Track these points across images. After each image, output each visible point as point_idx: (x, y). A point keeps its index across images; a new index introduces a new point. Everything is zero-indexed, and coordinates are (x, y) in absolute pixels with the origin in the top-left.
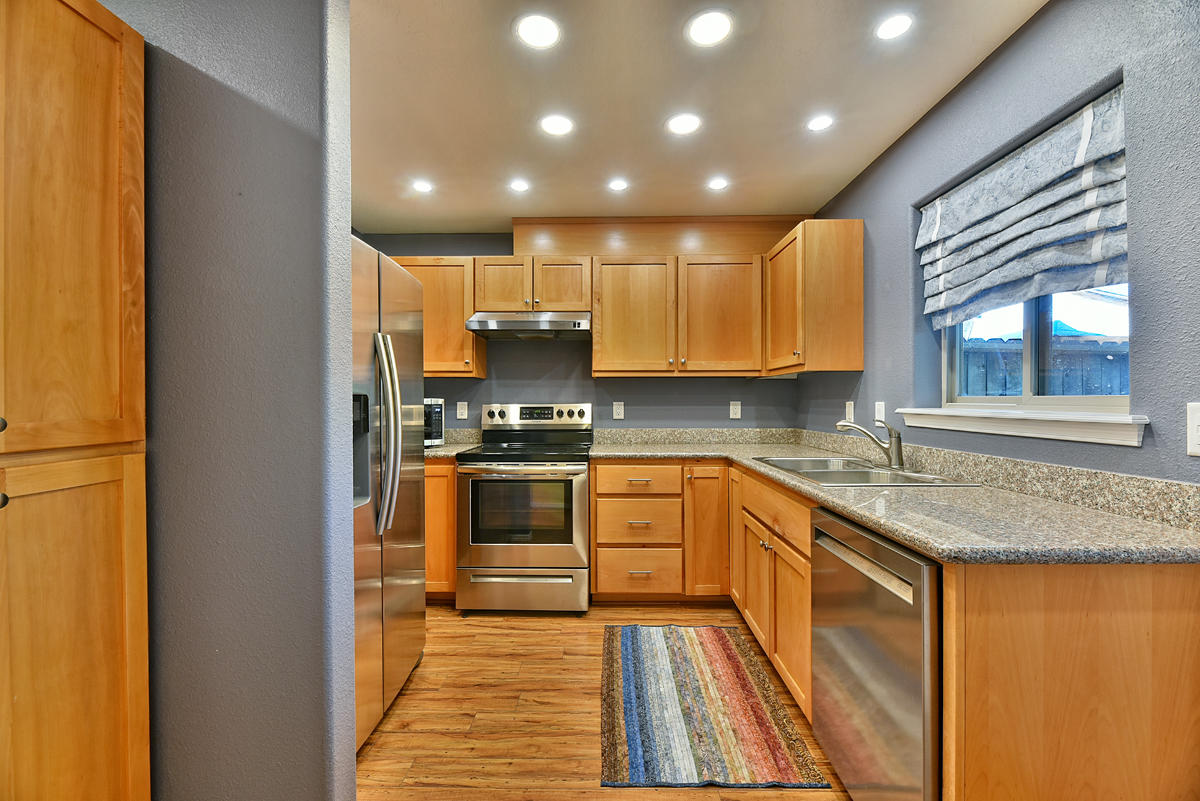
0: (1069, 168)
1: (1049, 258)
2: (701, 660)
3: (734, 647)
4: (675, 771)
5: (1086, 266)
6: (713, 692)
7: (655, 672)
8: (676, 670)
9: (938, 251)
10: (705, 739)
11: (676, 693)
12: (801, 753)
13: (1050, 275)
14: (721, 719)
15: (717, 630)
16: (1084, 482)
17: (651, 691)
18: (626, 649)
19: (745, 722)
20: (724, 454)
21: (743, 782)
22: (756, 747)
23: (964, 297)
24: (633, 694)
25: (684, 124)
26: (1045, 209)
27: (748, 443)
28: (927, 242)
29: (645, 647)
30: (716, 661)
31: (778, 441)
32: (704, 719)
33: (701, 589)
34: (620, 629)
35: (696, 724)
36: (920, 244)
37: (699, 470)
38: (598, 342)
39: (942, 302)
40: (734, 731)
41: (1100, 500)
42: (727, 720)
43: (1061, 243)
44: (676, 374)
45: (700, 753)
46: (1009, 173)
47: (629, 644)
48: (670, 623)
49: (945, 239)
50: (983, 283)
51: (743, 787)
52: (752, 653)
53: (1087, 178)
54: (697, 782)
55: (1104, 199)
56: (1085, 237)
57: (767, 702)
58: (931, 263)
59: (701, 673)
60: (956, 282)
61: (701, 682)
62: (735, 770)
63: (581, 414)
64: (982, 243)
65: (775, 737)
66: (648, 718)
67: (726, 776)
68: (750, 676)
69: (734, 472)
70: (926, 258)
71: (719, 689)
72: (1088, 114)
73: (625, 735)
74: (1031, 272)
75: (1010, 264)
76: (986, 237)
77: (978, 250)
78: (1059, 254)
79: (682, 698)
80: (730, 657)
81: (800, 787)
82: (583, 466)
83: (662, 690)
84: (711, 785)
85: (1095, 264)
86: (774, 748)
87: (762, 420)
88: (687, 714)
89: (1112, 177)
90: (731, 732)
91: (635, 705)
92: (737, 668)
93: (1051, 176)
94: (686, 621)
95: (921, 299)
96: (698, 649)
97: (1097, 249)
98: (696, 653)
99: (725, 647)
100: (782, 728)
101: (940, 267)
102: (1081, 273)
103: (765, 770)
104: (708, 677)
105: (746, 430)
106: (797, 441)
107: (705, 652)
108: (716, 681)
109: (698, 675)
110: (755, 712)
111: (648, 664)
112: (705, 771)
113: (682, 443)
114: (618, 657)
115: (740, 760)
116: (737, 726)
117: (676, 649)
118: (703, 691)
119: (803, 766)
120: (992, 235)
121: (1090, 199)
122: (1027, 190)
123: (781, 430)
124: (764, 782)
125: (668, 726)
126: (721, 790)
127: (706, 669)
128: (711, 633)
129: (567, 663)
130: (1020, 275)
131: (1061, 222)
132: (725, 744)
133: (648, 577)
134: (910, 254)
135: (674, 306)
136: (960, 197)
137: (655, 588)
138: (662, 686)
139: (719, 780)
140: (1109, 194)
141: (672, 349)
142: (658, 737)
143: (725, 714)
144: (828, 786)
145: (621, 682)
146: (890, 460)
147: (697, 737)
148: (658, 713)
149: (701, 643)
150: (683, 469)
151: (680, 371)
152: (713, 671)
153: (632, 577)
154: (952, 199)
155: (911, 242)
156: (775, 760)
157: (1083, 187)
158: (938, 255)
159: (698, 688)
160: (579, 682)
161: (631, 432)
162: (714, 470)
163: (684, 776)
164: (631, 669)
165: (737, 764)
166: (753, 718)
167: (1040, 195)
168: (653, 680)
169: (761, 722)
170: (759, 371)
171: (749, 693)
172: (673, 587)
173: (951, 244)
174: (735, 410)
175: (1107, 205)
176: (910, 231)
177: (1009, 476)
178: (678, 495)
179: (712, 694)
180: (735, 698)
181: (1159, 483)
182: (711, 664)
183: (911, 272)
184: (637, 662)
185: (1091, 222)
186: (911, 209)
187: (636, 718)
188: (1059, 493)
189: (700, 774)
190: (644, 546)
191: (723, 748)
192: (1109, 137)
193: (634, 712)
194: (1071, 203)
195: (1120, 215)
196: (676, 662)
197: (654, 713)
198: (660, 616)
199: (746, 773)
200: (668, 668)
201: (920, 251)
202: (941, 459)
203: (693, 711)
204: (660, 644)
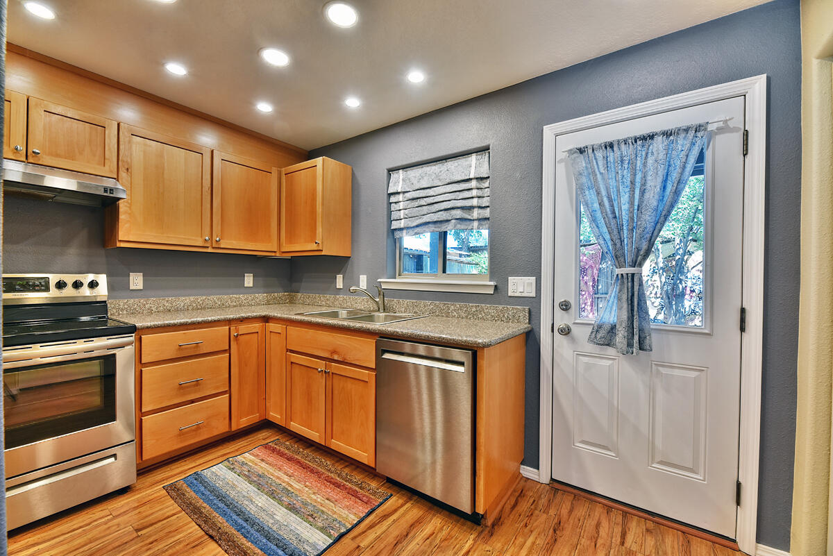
0: (468, 177)
1: (458, 213)
2: (271, 470)
3: (287, 452)
4: (314, 546)
5: (471, 220)
6: (296, 485)
7: (244, 497)
8: (259, 487)
9: (400, 197)
10: (315, 515)
11: (272, 501)
12: (368, 488)
13: (458, 221)
14: (315, 498)
15: (266, 446)
16: (474, 309)
17: (252, 509)
18: (203, 494)
19: (329, 491)
20: (263, 314)
21: (355, 522)
22: (346, 500)
23: (415, 224)
24: (240, 521)
25: (276, 57)
26: (456, 192)
27: (259, 304)
28: (395, 191)
29: (219, 484)
30: (282, 466)
31: (278, 302)
32: (305, 504)
33: (244, 422)
34: (182, 482)
35: (302, 510)
36: (390, 191)
37: (243, 328)
38: (126, 212)
39: (402, 224)
40: (328, 499)
41: (480, 316)
42: (319, 496)
43: (462, 208)
44: (210, 250)
45: (320, 524)
46: (439, 170)
47: (202, 489)
48: (227, 457)
49: (404, 192)
50: (426, 219)
51: (357, 525)
52: (301, 450)
53: (474, 184)
54: (332, 541)
55: (479, 195)
56: (471, 208)
57: (332, 473)
58: (396, 203)
59: (278, 478)
60: (410, 215)
61: (284, 484)
62: (346, 519)
63: (93, 285)
64: (425, 199)
65: (350, 488)
66: (266, 528)
67: (344, 525)
68: (310, 464)
69: (272, 326)
70: (393, 199)
71: (299, 481)
72: (474, 156)
73: (259, 551)
74: (450, 218)
75: (440, 212)
76: (427, 197)
77: (423, 202)
78: (462, 213)
79: (280, 502)
80: (290, 459)
81: (381, 504)
82: (131, 338)
83: (260, 505)
84: (342, 536)
85: (473, 220)
86: (354, 494)
87: (267, 288)
88: (292, 508)
89: (482, 187)
90: (327, 501)
91: (248, 527)
92: (298, 462)
93: (460, 178)
94: (237, 450)
95: (390, 221)
96: (263, 465)
97: (476, 214)
98: (262, 468)
99: (281, 454)
100: (350, 481)
101: (401, 205)
102: (468, 223)
103: (360, 508)
104: (286, 478)
105: (257, 295)
106: (292, 301)
107: (270, 464)
108: (293, 478)
109: (277, 481)
110: (330, 482)
111: (232, 494)
112: (332, 532)
113: (204, 308)
114: (201, 503)
115: (344, 512)
116: (327, 496)
117: (247, 473)
118: (289, 488)
119: (374, 493)
120: (430, 196)
121: (474, 193)
122: (448, 181)
123: (281, 294)
124: (364, 514)
125: (285, 524)
126: (347, 536)
127: (280, 474)
128: (263, 450)
129: (150, 536)
130: (445, 219)
131: (462, 199)
132: (329, 509)
133: (198, 427)
134: (386, 196)
135: (210, 191)
136: (414, 173)
137: (204, 435)
138: (258, 503)
139: (343, 530)
140: (480, 193)
141: (207, 229)
142: (283, 534)
143: (314, 493)
144: (392, 495)
145: (220, 519)
146: (379, 309)
147: (310, 517)
148: (271, 521)
149: (262, 460)
150: (230, 329)
151: (213, 248)
152: (285, 473)
153: (181, 433)
154: (408, 172)
155: (386, 190)
156: (360, 500)
157: (472, 187)
158: (401, 199)
159: (284, 488)
160: (178, 542)
161: (152, 303)
162: (255, 327)
163: (322, 545)
164: (221, 505)
165: (345, 516)
166: (331, 486)
167: (453, 185)
168: (247, 503)
169: (338, 485)
170: (275, 252)
171: (319, 474)
172: (220, 428)
173: (409, 195)
174: (249, 280)
175: (479, 197)
176: (386, 182)
177: (441, 310)
178: (224, 351)
179: (298, 487)
180: (312, 480)
181: (501, 307)
182: (280, 469)
183: (386, 206)
184: (222, 498)
185: (475, 202)
186: (386, 171)
187: (257, 535)
188: (464, 315)
189: (330, 536)
190: (192, 402)
191: (330, 513)
192: (482, 170)
193: (252, 531)
194: (466, 192)
195: (485, 202)
196: (255, 481)
197: (268, 522)
198: (210, 457)
199: (353, 517)
200: (252, 488)
201: (390, 195)
202: (405, 305)
203: (294, 504)
204: (231, 476)
